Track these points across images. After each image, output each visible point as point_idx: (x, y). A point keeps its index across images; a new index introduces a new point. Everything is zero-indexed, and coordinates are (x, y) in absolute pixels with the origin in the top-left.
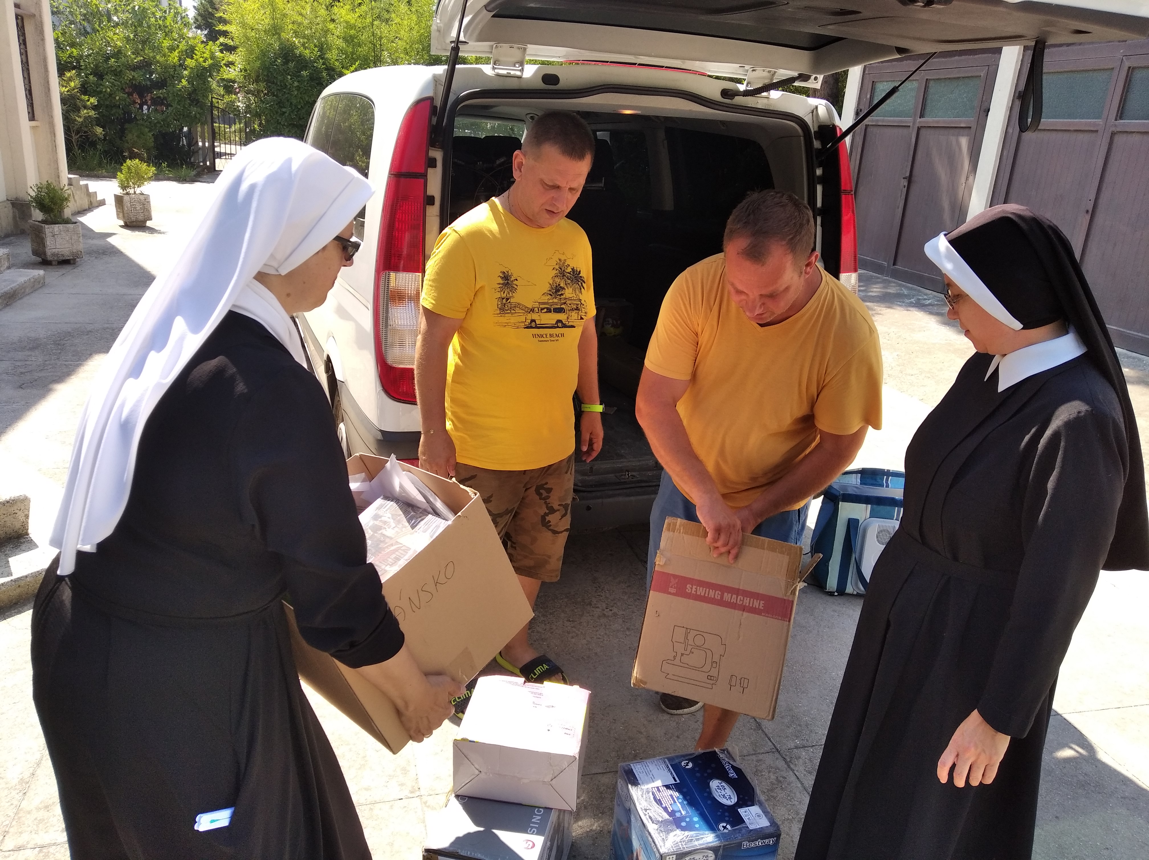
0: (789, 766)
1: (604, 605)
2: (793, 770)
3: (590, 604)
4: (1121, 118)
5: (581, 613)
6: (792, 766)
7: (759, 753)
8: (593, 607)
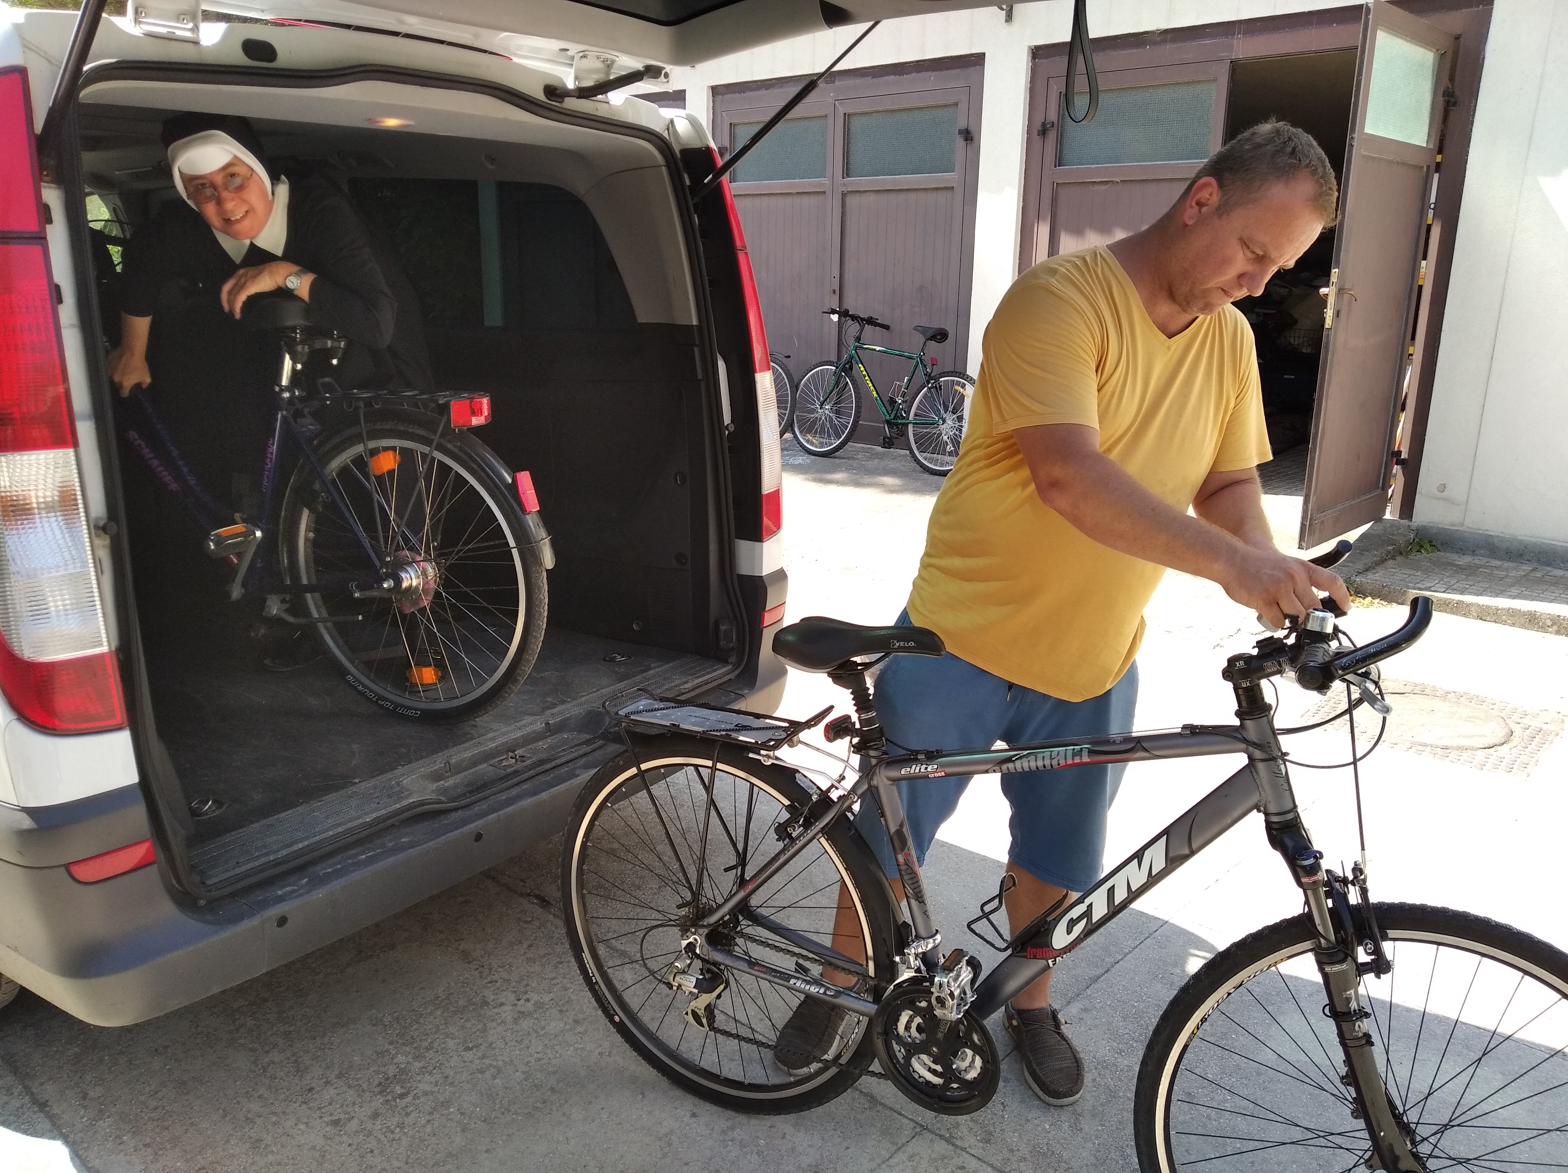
0: (954, 1145)
1: (512, 997)
2: (964, 1149)
3: (485, 1003)
4: (848, 176)
5: (480, 1027)
6: (959, 1143)
7: (903, 1145)
8: (494, 1008)
